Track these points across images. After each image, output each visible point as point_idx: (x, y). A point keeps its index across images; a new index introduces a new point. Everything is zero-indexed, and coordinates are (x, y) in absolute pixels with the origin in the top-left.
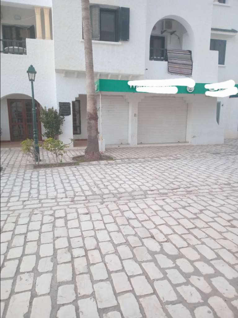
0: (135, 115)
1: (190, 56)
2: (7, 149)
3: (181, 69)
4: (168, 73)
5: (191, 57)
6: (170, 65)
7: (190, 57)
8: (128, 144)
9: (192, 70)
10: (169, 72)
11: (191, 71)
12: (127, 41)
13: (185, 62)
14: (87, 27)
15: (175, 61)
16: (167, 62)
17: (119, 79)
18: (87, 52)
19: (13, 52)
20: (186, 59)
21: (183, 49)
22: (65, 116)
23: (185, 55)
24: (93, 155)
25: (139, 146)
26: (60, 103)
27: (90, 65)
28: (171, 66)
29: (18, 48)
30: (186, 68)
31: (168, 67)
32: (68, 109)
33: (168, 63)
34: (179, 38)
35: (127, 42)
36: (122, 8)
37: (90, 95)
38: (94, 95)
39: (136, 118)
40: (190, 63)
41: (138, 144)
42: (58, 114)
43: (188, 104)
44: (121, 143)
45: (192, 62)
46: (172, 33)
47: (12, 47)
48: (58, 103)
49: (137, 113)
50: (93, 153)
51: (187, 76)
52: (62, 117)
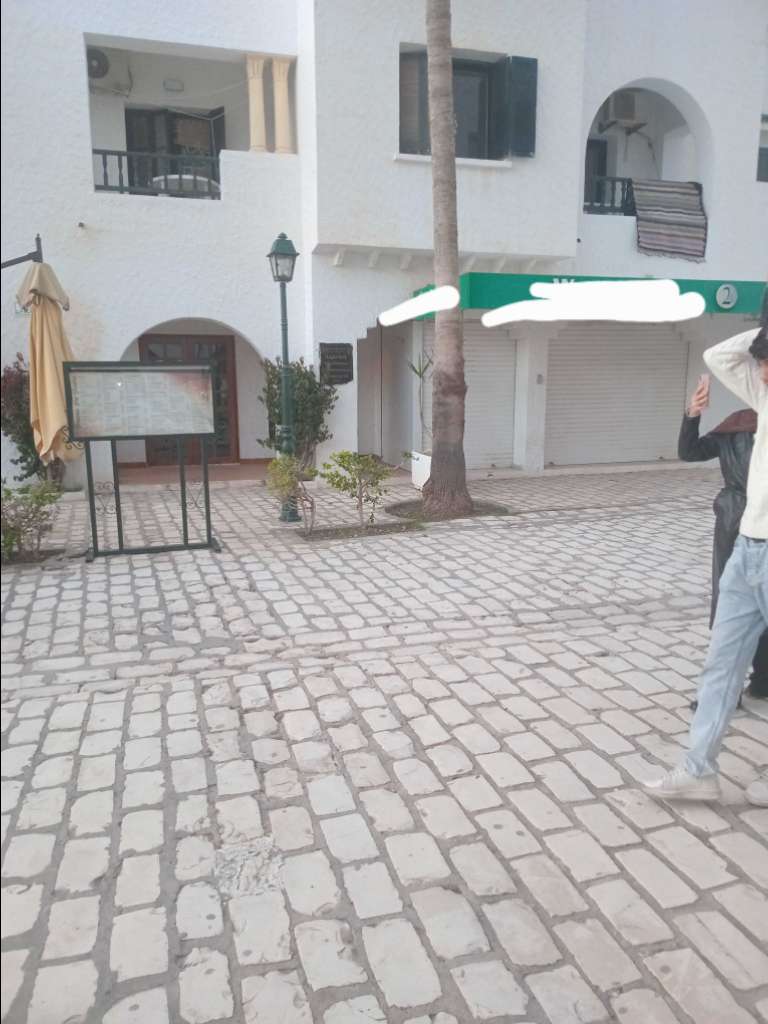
0: (540, 379)
1: (698, 198)
2: (159, 487)
3: (673, 238)
4: (639, 251)
5: (701, 203)
6: (641, 226)
7: (698, 203)
8: (512, 467)
9: (705, 240)
10: (641, 247)
11: (702, 243)
12: (530, 156)
13: (685, 218)
14: (446, 119)
15: (655, 215)
16: (634, 218)
17: (497, 271)
18: (440, 194)
19: (180, 192)
20: (687, 209)
21: (664, 179)
22: (335, 387)
23: (687, 197)
24: (453, 499)
25: (549, 472)
26: (322, 346)
27: (449, 232)
28: (647, 230)
29: (195, 180)
30: (689, 235)
31: (638, 232)
32: (345, 364)
33: (638, 219)
34: (650, 145)
35: (530, 159)
36: (516, 58)
37: (447, 322)
38: (457, 322)
39: (544, 387)
40: (698, 220)
41: (545, 467)
42: (317, 379)
43: (689, 343)
44: (493, 465)
45: (706, 219)
46: (629, 131)
47: (176, 177)
48: (318, 347)
49: (545, 375)
50: (453, 495)
51: (691, 258)
52: (328, 387)
